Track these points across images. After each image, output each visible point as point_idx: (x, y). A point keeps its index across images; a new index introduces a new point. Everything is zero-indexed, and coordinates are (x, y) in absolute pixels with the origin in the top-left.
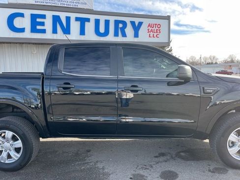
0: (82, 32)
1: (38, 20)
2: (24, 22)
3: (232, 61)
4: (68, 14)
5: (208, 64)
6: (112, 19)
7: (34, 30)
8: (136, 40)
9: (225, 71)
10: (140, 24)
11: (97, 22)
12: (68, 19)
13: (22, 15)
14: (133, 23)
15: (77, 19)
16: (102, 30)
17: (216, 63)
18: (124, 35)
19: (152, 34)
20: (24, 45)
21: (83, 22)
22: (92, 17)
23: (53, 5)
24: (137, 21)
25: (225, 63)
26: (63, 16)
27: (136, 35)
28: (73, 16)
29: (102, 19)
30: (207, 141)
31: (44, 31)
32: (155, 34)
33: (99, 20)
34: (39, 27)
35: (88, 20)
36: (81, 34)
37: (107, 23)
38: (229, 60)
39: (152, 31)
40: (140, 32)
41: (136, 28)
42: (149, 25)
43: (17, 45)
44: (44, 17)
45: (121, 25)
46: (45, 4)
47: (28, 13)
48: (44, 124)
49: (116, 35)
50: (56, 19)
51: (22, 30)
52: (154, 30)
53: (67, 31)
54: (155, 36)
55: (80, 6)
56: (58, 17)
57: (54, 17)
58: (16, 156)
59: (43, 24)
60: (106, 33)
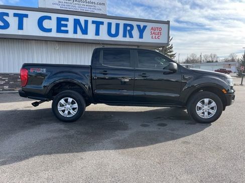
0: (97, 33)
1: (63, 22)
2: (51, 24)
3: (233, 60)
4: (87, 18)
5: (208, 62)
6: (122, 23)
7: (59, 30)
8: (141, 40)
9: (223, 70)
10: (145, 27)
11: (110, 25)
12: (86, 22)
13: (49, 18)
14: (139, 26)
15: (93, 22)
16: (113, 31)
17: (217, 62)
18: (131, 36)
19: (154, 36)
20: (49, 42)
21: (98, 24)
22: (106, 21)
23: (75, 10)
24: (142, 24)
25: (226, 61)
26: (82, 19)
27: (141, 37)
28: (90, 19)
29: (114, 22)
30: (186, 110)
31: (67, 32)
32: (157, 36)
33: (111, 23)
34: (63, 28)
35: (102, 23)
36: (96, 35)
37: (118, 25)
38: (230, 59)
39: (154, 33)
40: (144, 34)
41: (141, 31)
42: (152, 29)
43: (43, 42)
44: (67, 20)
45: (129, 28)
46: (68, 9)
47: (54, 16)
48: (91, 94)
49: (125, 36)
50: (77, 22)
51: (50, 30)
52: (156, 32)
53: (85, 32)
54: (156, 37)
55: (96, 12)
56: (78, 20)
57: (75, 20)
58: (73, 113)
59: (66, 26)
60: (117, 34)
